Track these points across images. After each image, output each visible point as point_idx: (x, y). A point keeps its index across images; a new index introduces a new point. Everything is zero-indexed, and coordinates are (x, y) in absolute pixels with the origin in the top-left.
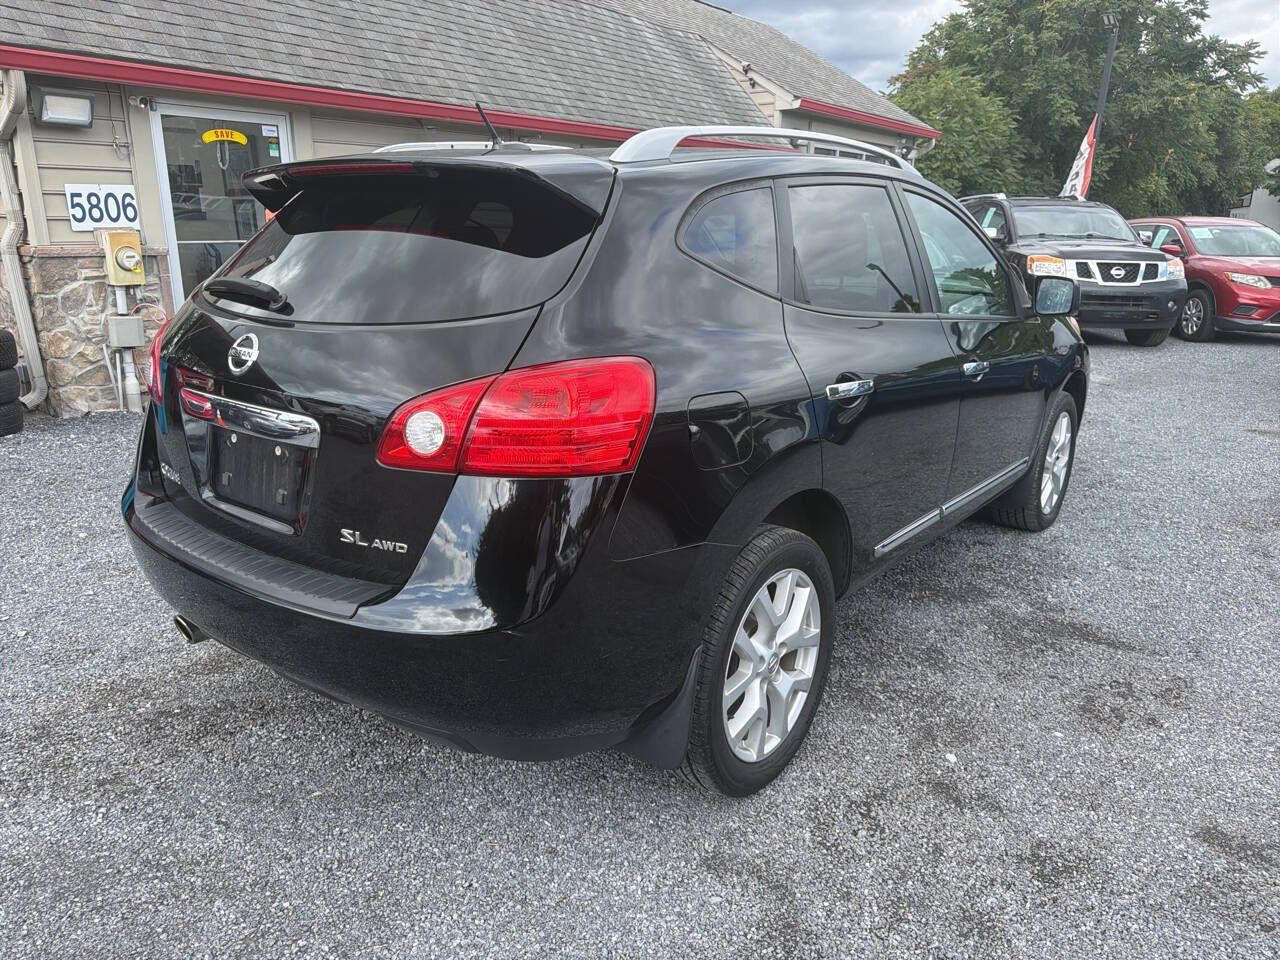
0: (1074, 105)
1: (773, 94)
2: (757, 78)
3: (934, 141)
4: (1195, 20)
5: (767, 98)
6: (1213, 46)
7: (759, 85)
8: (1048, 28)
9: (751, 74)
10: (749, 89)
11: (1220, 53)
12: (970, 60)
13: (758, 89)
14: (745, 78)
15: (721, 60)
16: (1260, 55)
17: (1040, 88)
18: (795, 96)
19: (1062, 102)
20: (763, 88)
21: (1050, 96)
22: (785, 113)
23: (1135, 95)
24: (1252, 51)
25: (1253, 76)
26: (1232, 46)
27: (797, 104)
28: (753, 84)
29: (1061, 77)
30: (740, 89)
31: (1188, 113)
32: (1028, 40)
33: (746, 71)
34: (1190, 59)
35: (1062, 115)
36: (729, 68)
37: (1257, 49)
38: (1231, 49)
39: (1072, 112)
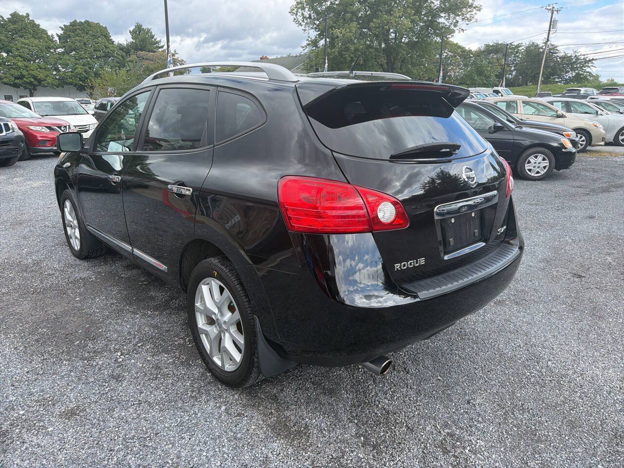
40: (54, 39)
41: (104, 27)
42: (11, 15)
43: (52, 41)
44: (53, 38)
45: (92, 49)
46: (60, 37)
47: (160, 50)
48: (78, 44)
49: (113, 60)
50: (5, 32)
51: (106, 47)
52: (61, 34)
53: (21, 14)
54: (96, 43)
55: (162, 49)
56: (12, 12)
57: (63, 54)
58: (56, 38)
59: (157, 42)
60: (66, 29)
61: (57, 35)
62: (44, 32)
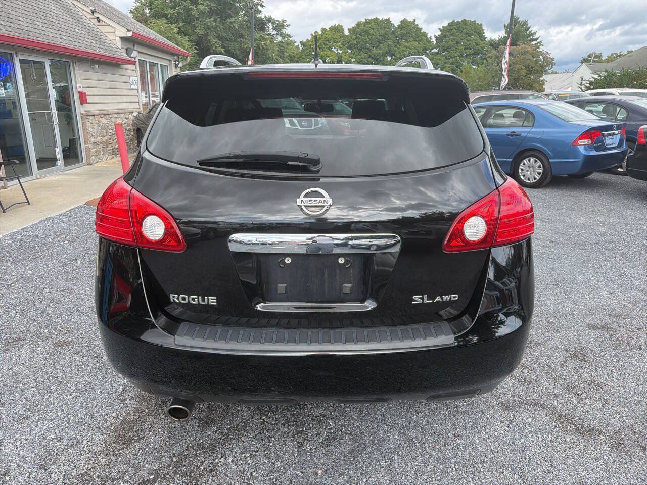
0: (220, 43)
1: (114, 28)
2: (101, 17)
3: (189, 58)
4: (260, 8)
5: (108, 29)
6: (269, 20)
7: (103, 21)
8: (201, 4)
9: (96, 15)
10: (97, 23)
11: (273, 23)
12: (165, 16)
13: (101, 23)
14: (92, 17)
15: (74, 4)
16: (288, 26)
17: (203, 33)
18: (128, 30)
19: (215, 41)
20: (105, 22)
21: (209, 38)
22: (122, 38)
23: (244, 40)
24: (285, 24)
25: (287, 35)
26: (277, 21)
27: (130, 34)
28: (99, 21)
29: (212, 29)
30: (91, 23)
31: (267, 49)
32: (193, 9)
33: (93, 12)
34: (261, 25)
35: (216, 47)
36: (80, 9)
37: (286, 23)
38: (277, 22)
39: (220, 46)
40: (432, 41)
41: (480, 24)
42: (401, 22)
43: (429, 42)
44: (431, 39)
45: (462, 48)
46: (437, 38)
47: (534, 43)
48: (451, 43)
49: (481, 57)
50: (393, 38)
51: (477, 44)
52: (439, 35)
53: (409, 20)
54: (468, 41)
55: (536, 42)
56: (402, 19)
57: (437, 53)
58: (434, 40)
59: (532, 35)
60: (444, 30)
61: (435, 36)
62: (425, 34)
